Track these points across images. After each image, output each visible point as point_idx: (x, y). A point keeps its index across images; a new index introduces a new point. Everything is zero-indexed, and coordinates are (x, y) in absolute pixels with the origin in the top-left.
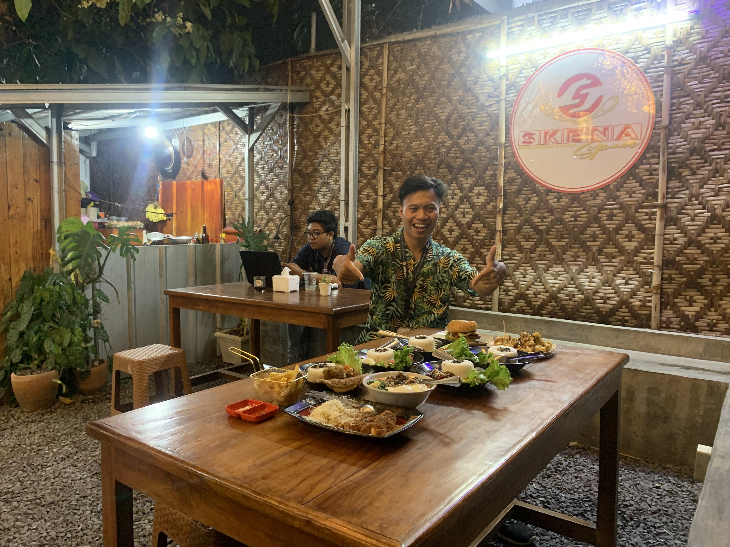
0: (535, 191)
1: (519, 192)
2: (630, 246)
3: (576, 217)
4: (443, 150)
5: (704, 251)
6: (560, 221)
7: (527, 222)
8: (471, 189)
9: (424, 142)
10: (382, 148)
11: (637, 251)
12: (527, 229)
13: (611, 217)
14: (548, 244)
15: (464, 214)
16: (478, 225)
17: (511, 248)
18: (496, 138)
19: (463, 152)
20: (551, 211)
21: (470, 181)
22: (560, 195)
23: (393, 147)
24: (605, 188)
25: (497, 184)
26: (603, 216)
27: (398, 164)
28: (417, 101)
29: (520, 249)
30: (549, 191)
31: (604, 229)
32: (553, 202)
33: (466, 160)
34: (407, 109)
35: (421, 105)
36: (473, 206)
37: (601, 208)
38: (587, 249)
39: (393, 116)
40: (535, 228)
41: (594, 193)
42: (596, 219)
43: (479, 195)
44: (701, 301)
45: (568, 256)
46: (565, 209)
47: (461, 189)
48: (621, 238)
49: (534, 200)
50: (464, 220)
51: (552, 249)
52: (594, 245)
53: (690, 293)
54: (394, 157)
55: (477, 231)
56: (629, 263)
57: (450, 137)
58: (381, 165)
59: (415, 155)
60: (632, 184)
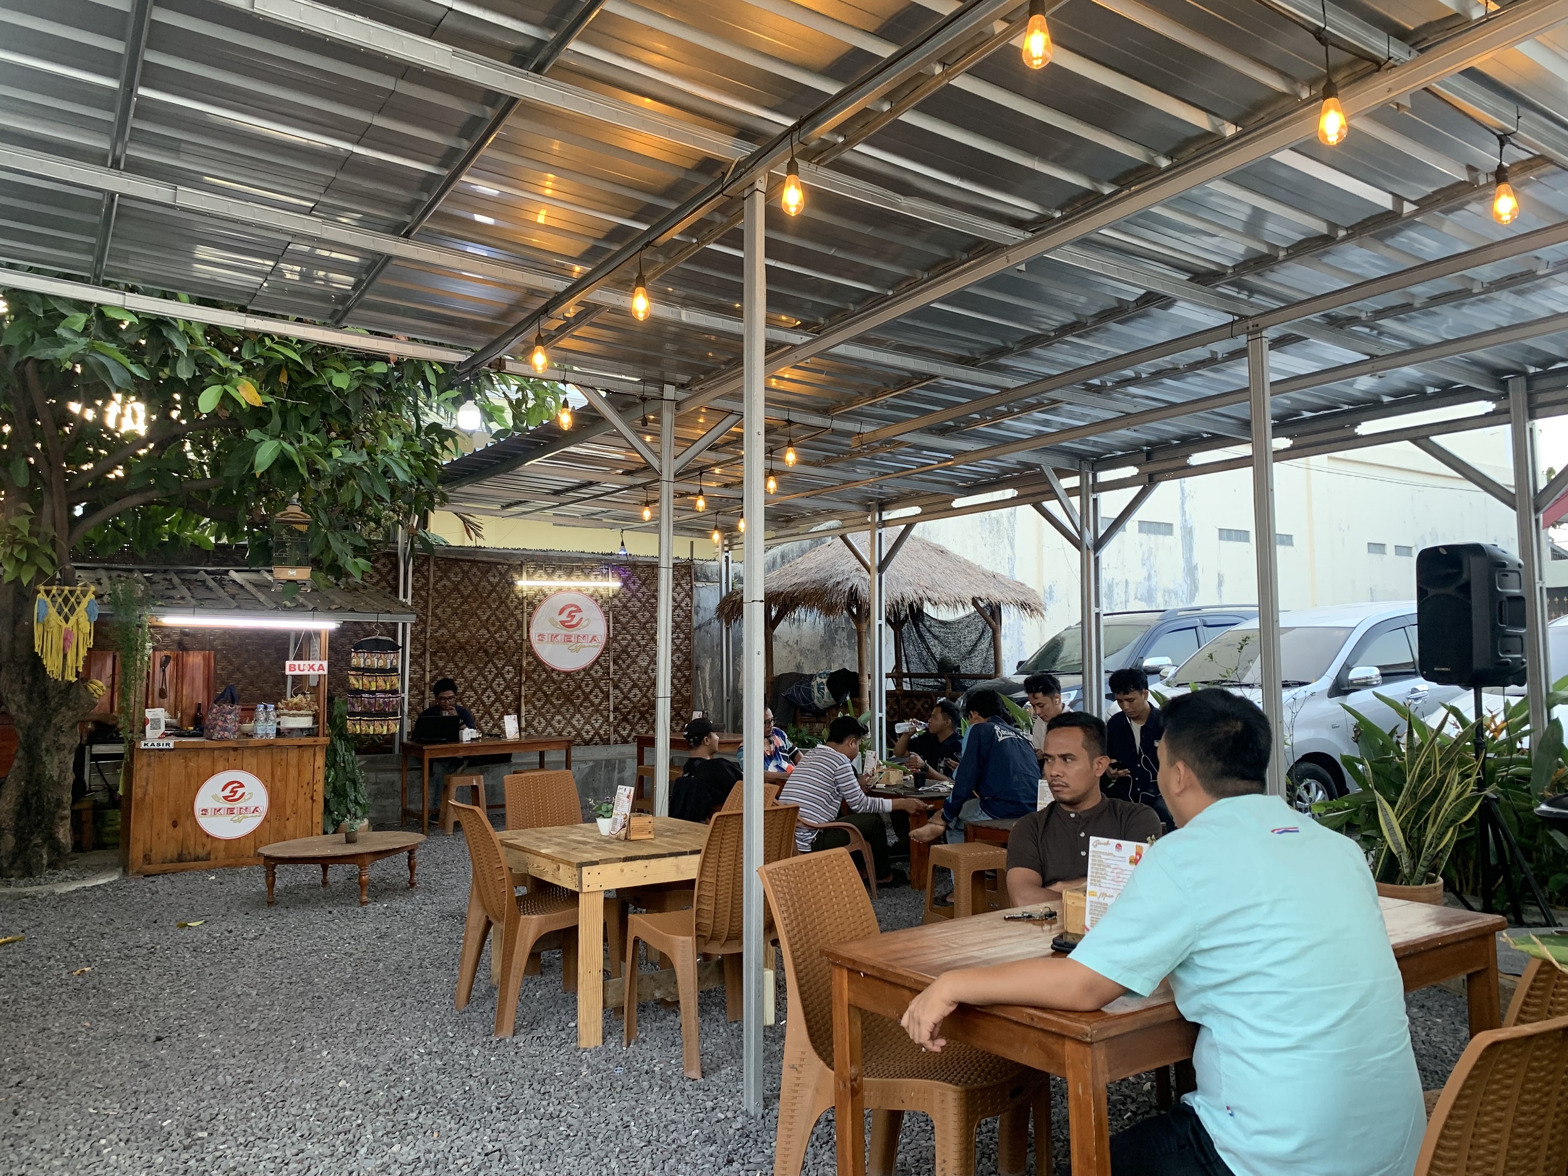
0: (545, 670)
1: (534, 671)
2: (597, 701)
3: (568, 685)
4: (482, 641)
5: (631, 702)
6: (560, 688)
7: (540, 689)
8: (503, 667)
9: (467, 633)
10: (428, 635)
11: (600, 703)
12: (540, 694)
13: (587, 686)
14: (552, 703)
15: (499, 685)
16: (508, 693)
17: (530, 707)
18: (521, 635)
19: (497, 642)
20: (554, 682)
21: (502, 662)
22: (559, 673)
23: (438, 634)
24: (584, 669)
25: (521, 666)
26: (583, 685)
27: (444, 648)
28: (462, 603)
29: (535, 707)
30: (553, 670)
31: (584, 693)
32: (554, 675)
33: (499, 648)
34: (453, 608)
35: (465, 607)
36: (505, 680)
37: (582, 680)
38: (573, 704)
39: (439, 611)
40: (545, 693)
41: (578, 672)
42: (580, 687)
43: (508, 672)
44: (628, 727)
45: (563, 710)
46: (563, 681)
47: (496, 668)
48: (592, 697)
49: (544, 676)
50: (499, 690)
51: (554, 706)
52: (577, 702)
53: (624, 724)
54: (438, 642)
55: (507, 697)
56: (597, 710)
57: (489, 632)
58: (428, 647)
59: (459, 642)
60: (597, 667)
